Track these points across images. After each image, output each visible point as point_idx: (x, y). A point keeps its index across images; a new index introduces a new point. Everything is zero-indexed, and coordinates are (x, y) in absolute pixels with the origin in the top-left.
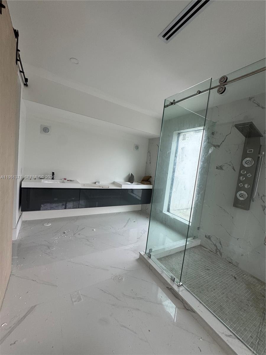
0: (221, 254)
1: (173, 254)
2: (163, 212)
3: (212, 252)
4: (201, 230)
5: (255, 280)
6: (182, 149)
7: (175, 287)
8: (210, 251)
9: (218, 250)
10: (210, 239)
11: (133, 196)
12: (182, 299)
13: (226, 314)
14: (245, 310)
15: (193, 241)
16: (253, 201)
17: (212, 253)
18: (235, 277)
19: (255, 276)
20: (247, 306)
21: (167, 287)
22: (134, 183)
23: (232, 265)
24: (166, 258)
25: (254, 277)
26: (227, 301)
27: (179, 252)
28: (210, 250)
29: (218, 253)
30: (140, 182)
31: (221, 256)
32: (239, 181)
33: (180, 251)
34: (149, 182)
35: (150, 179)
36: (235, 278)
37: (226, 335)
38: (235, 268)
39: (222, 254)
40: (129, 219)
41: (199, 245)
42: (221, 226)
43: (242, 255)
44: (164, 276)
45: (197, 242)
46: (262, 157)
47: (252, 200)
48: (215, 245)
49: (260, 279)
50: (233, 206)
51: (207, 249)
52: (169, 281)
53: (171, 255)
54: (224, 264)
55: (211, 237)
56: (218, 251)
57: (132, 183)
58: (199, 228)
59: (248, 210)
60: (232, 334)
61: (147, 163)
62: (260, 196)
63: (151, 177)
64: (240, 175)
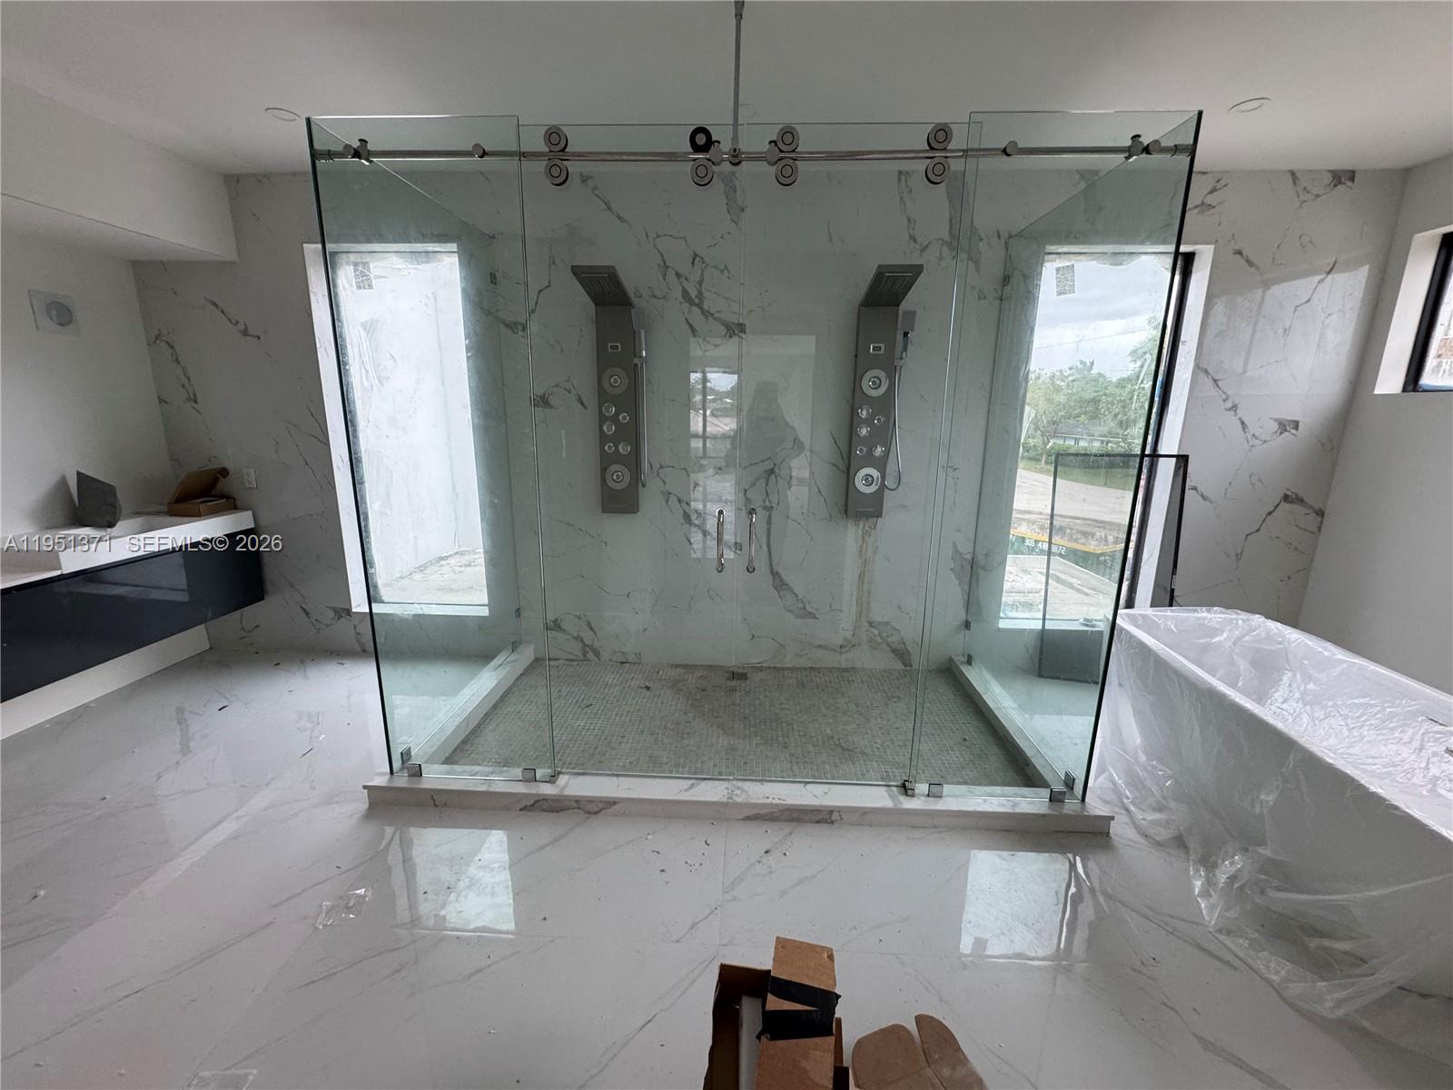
0: (597, 654)
1: (478, 726)
2: (353, 610)
3: (574, 660)
4: (525, 613)
5: (678, 669)
6: (370, 327)
7: (547, 789)
8: (567, 663)
9: (588, 646)
10: (560, 627)
11: (120, 598)
12: (577, 801)
13: (666, 763)
14: (688, 734)
15: (513, 657)
16: (644, 486)
17: (576, 663)
18: (646, 687)
19: (677, 663)
20: (688, 725)
21: (521, 810)
22: (119, 524)
23: (628, 665)
24: (461, 749)
25: (677, 666)
26: (656, 740)
27: (489, 710)
28: (566, 660)
29: (590, 655)
30: (165, 508)
31: (599, 659)
32: (603, 438)
33: (493, 703)
34: (222, 496)
35: (222, 480)
36: (648, 688)
37: (686, 790)
38: (637, 670)
39: (599, 652)
40: (180, 711)
41: (533, 662)
42: (583, 577)
43: (645, 630)
44: (500, 787)
45: (527, 655)
46: (642, 364)
47: (640, 484)
48: (578, 638)
49: (687, 662)
50: (604, 511)
51: (558, 659)
52: (521, 788)
53: (473, 732)
54: (613, 673)
55: (561, 620)
56: (587, 649)
57: (111, 525)
58: (518, 612)
59: (635, 513)
60: (692, 781)
61: (161, 401)
62: (655, 470)
63: (224, 472)
64: (602, 419)
